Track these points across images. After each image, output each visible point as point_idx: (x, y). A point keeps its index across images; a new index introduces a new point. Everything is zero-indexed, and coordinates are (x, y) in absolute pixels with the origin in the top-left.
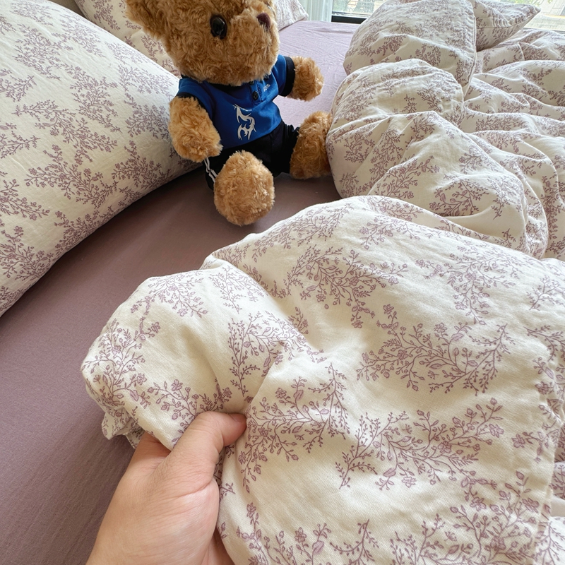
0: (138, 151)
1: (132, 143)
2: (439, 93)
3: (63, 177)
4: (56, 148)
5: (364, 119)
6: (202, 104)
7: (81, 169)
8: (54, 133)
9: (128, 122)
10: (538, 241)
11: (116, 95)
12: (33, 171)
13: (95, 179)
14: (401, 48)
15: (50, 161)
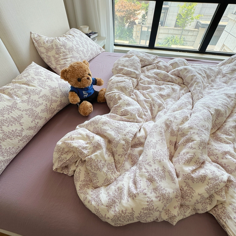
0: (62, 101)
1: (61, 100)
2: (127, 87)
3: (47, 110)
4: (46, 104)
5: (112, 92)
6: (76, 93)
7: (51, 108)
8: (46, 101)
9: (60, 95)
10: (146, 118)
11: (58, 90)
12: (42, 110)
13: (53, 109)
14: (123, 71)
15: (45, 107)
